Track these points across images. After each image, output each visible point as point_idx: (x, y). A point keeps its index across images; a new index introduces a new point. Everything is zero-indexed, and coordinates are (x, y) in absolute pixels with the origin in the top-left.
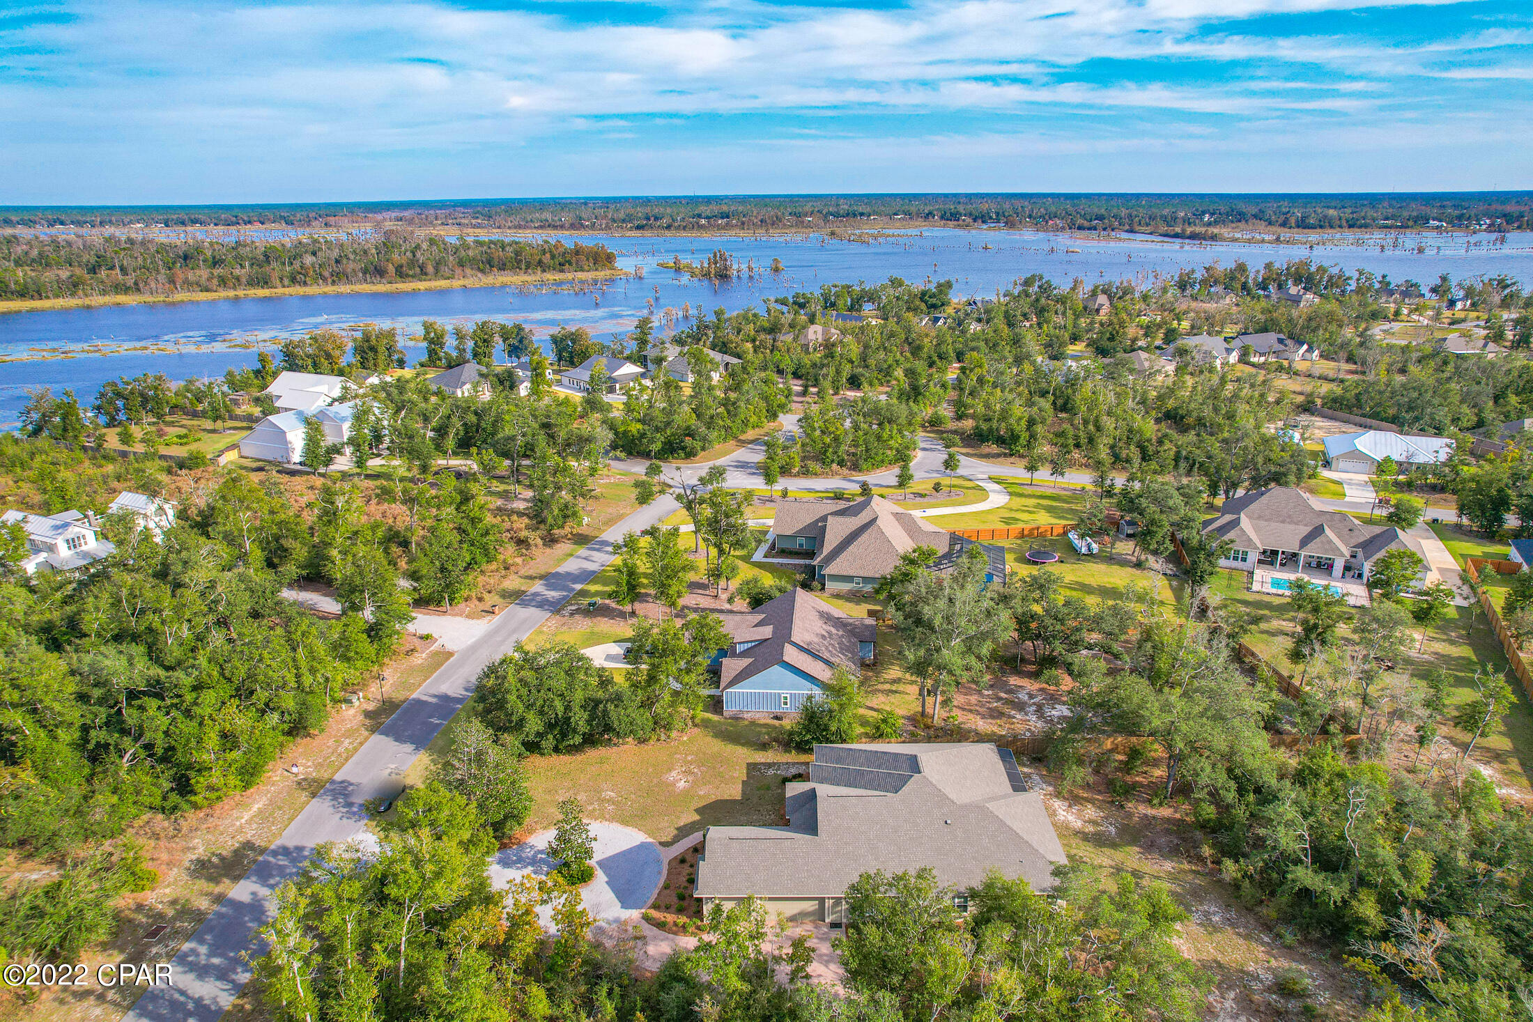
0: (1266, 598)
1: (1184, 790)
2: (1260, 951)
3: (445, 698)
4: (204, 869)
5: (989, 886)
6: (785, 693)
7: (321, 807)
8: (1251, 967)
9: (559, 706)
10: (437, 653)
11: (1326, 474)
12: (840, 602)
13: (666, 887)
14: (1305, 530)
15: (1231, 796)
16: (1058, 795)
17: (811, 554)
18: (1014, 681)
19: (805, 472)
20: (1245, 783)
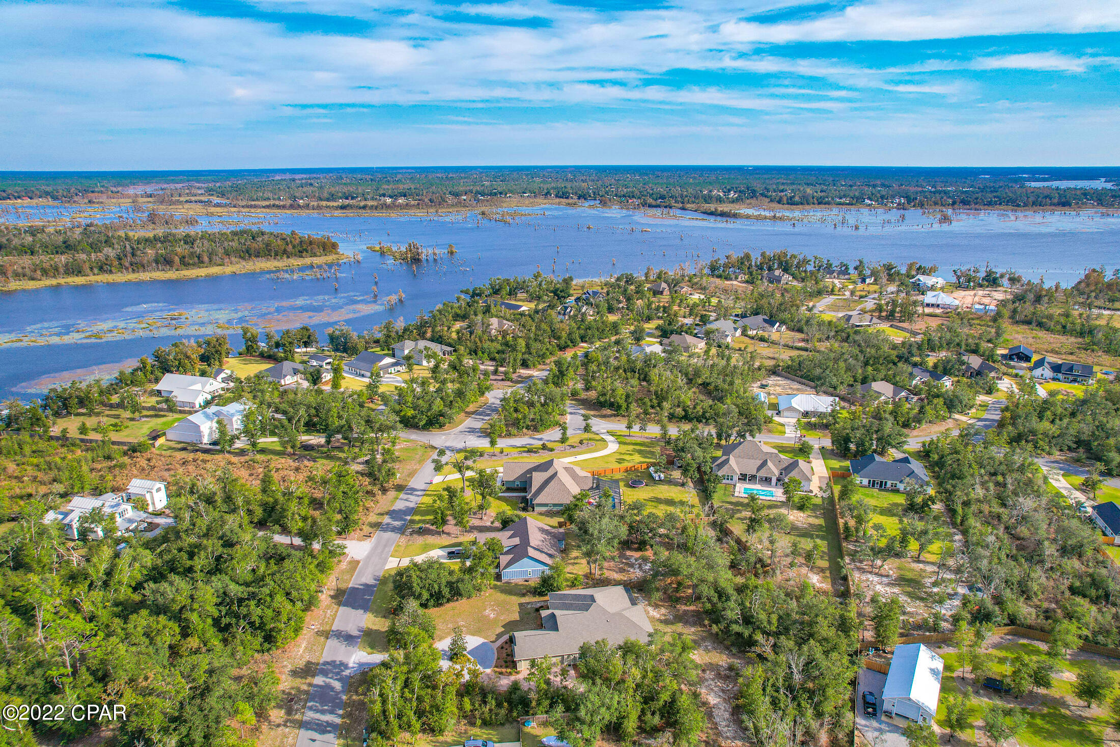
0: (741, 500)
1: (699, 598)
2: (724, 657)
3: (366, 585)
4: (295, 673)
5: (626, 643)
6: (530, 570)
7: (332, 643)
8: (720, 663)
9: (436, 587)
10: (350, 562)
11: (776, 419)
12: (543, 517)
13: (498, 659)
14: (759, 462)
15: (715, 600)
16: (650, 605)
17: (524, 490)
18: (628, 553)
19: (509, 435)
20: (722, 594)
